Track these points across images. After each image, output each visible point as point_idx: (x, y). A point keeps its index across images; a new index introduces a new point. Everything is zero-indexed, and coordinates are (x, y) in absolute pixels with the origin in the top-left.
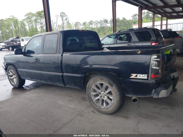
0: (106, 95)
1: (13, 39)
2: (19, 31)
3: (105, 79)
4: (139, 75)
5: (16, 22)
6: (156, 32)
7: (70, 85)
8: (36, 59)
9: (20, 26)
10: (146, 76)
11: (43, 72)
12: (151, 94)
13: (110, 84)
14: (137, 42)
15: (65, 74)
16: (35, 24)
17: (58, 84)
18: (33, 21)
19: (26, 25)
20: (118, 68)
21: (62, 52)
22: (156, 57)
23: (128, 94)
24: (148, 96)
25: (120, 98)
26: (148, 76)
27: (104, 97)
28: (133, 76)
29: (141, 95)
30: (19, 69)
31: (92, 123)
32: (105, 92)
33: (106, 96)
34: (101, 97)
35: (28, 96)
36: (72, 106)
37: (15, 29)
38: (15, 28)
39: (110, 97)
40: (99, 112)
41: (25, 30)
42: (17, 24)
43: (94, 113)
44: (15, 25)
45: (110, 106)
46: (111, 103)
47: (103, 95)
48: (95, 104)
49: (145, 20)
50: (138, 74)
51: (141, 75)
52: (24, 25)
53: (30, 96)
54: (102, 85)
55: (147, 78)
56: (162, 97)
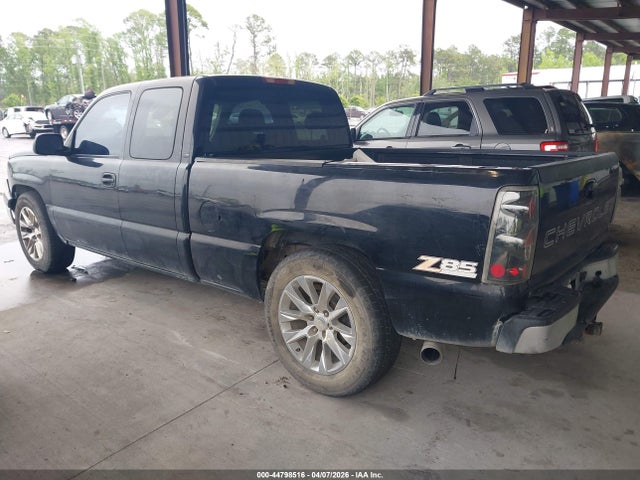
0: (331, 325)
1: (74, 100)
2: (100, 75)
3: (330, 266)
4: (445, 262)
5: (92, 41)
6: (562, 104)
7: (214, 278)
8: (105, 176)
9: (105, 55)
10: (474, 270)
11: (126, 224)
12: (490, 337)
13: (343, 285)
14: (490, 137)
15: (195, 237)
16: (157, 51)
17: (174, 271)
18: (150, 41)
19: (126, 55)
20: (374, 229)
21: (191, 155)
22: (516, 196)
23: (405, 328)
24: (478, 344)
25: (378, 342)
26: (479, 270)
27: (324, 332)
28: (427, 263)
29: (452, 336)
30: (53, 209)
31: (269, 424)
32: (327, 316)
33: (331, 328)
34: (314, 330)
35: (73, 304)
36: (215, 355)
37: (90, 66)
38: (89, 60)
39: (345, 336)
40: (303, 385)
41: (121, 72)
42: (97, 47)
43: (285, 386)
44: (89, 52)
45: (342, 369)
46: (345, 357)
47: (321, 325)
48: (292, 355)
49: (551, 59)
50: (446, 257)
51: (455, 263)
52: (121, 53)
53: (79, 307)
54: (318, 286)
55: (474, 276)
56: (529, 352)
